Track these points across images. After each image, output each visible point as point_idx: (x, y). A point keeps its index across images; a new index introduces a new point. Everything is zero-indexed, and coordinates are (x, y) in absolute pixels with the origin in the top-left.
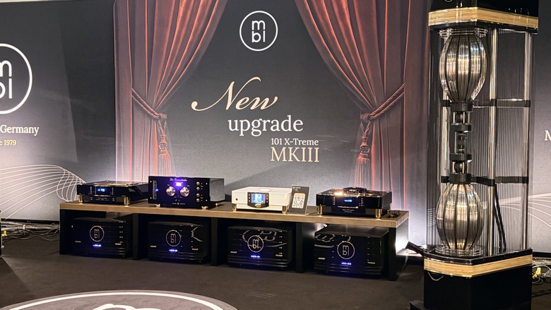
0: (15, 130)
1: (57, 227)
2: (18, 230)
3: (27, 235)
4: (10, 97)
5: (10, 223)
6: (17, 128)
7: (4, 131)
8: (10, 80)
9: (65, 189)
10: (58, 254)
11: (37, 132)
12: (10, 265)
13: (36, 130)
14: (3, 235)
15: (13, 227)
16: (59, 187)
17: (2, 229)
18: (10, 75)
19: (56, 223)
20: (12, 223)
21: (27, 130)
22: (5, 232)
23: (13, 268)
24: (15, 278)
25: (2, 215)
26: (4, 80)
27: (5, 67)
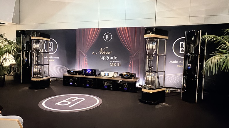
1: (63, 79)
3: (56, 81)
4: (53, 50)
6: (54, 57)
7: (51, 58)
8: (53, 47)
9: (65, 71)
10: (62, 85)
15: (53, 79)
16: (63, 70)
21: (56, 58)
22: (51, 80)
25: (50, 76)
26: (51, 47)
27: (52, 44)
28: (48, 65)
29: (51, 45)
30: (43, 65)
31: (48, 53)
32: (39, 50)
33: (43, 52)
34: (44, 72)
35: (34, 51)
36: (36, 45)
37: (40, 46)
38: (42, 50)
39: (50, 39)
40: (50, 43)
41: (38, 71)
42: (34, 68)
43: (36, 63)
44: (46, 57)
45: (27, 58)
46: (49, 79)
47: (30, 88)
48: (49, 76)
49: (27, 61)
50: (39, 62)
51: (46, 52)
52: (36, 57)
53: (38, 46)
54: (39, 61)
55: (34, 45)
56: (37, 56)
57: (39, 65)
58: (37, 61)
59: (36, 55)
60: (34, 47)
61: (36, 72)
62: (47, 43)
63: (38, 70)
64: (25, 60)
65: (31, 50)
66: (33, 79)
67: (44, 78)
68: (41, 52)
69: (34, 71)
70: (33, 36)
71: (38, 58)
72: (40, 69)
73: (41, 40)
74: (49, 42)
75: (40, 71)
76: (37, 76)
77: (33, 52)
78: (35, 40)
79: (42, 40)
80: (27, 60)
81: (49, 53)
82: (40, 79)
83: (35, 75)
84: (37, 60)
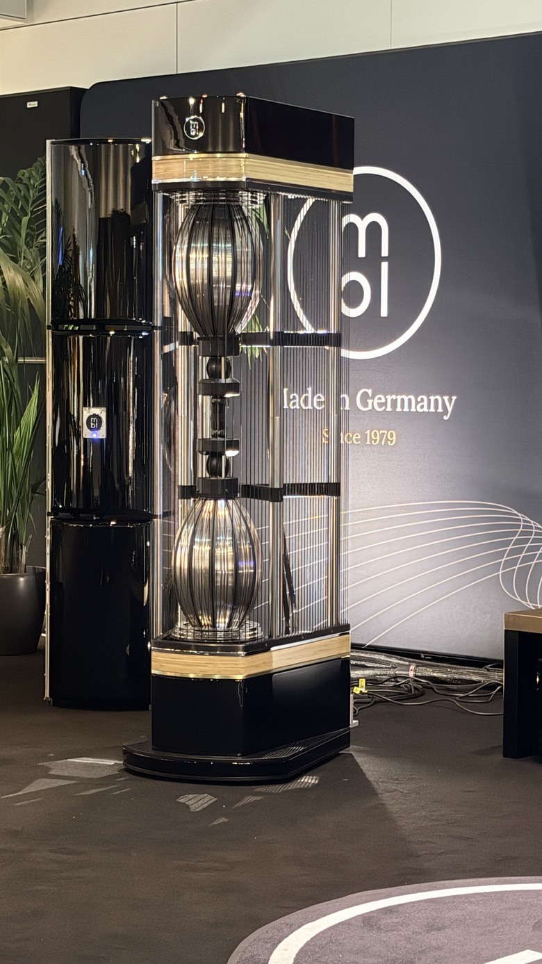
0: (394, 402)
1: (499, 676)
2: (396, 677)
3: (419, 694)
4: (384, 312)
5: (377, 656)
6: (399, 398)
7: (366, 405)
8: (385, 266)
9: (523, 571)
10: (499, 757)
11: (450, 409)
12: (371, 776)
13: (447, 403)
14: (357, 690)
15: (386, 668)
16: (507, 564)
17: (354, 674)
18: (385, 252)
19: (497, 664)
20: (382, 657)
21: (425, 404)
22: (362, 682)
23: (380, 787)
24: (382, 815)
25: (354, 636)
26: (370, 267)
27: (374, 229)
28: (333, 489)
29: (362, 253)
30: (275, 495)
31: (336, 340)
32: (233, 311)
33: (281, 339)
34: (288, 577)
35: (183, 324)
36: (199, 258)
37: (245, 268)
38: (262, 312)
39: (358, 170)
40: (353, 218)
41: (225, 567)
42: (184, 535)
43: (203, 473)
44: (313, 400)
45: (101, 412)
46: (344, 665)
47: (136, 766)
48: (343, 629)
49: (111, 448)
50: (230, 453)
51: (309, 329)
52: (206, 402)
53: (223, 265)
54: (233, 445)
55: (180, 254)
56: (214, 389)
57: (228, 489)
58: (214, 453)
59: (204, 375)
60: (180, 278)
61: (200, 583)
62: (317, 225)
63: (225, 550)
64: (87, 433)
65: (150, 317)
66: (165, 663)
67: (282, 658)
68: (249, 338)
69: (181, 560)
70: (165, 152)
71: (219, 409)
72: (245, 547)
73: (253, 186)
74: (345, 211)
75: (246, 567)
76: (206, 620)
77: (166, 340)
78: (190, 197)
79: (271, 188)
80: (102, 433)
81: (345, 353)
82: (237, 668)
83: (193, 613)
84: (207, 432)
